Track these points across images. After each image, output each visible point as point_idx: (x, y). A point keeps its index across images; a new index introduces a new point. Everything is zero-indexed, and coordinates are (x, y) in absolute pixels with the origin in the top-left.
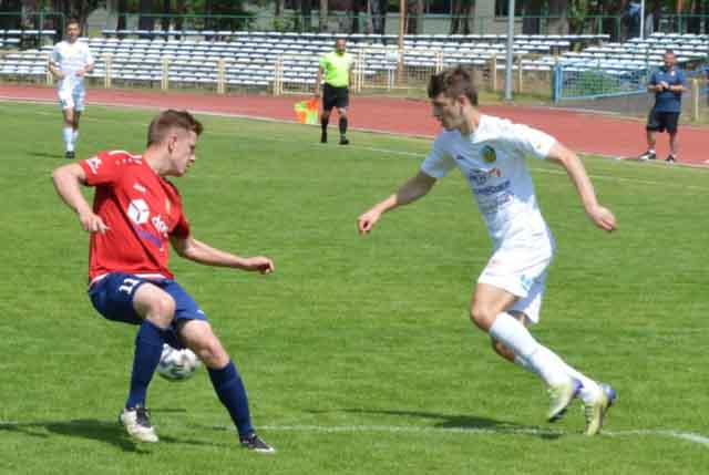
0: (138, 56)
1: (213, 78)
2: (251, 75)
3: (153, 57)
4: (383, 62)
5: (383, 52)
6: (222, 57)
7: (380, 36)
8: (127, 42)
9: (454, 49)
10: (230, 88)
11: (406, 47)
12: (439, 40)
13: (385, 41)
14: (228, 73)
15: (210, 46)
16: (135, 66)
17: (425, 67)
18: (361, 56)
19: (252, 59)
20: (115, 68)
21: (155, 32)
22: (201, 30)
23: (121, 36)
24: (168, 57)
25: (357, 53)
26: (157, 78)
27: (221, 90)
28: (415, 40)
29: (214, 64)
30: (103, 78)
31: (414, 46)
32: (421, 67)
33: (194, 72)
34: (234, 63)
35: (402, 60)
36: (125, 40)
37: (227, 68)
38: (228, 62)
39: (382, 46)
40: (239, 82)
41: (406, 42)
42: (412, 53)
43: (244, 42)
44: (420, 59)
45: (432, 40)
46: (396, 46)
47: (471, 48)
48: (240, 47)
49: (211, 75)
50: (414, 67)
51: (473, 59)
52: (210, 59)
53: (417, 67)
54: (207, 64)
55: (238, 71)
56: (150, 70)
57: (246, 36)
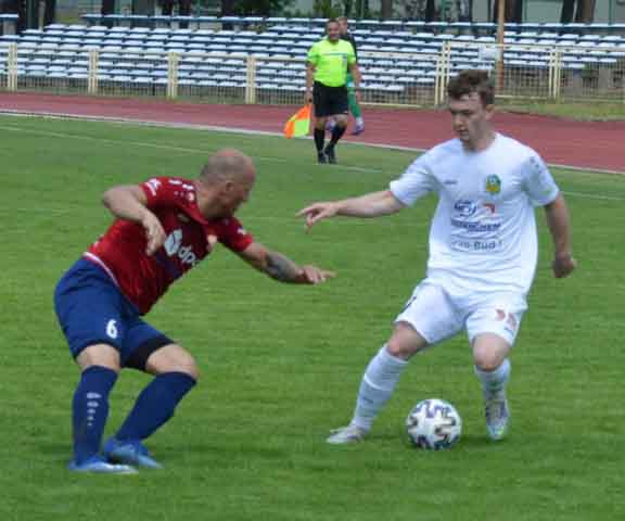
0: (133, 51)
1: (239, 82)
2: (291, 77)
3: (154, 52)
4: (474, 60)
5: (473, 46)
6: (251, 52)
7: (468, 24)
8: (119, 31)
9: (573, 43)
10: (262, 94)
11: (506, 40)
12: (552, 30)
13: (476, 32)
14: (259, 75)
15: (232, 37)
16: (129, 65)
17: (533, 68)
18: (444, 52)
19: (292, 55)
20: (102, 67)
21: (156, 17)
22: (219, 15)
23: (109, 23)
24: (175, 52)
25: (439, 48)
26: (160, 81)
27: (250, 98)
28: (519, 30)
29: (241, 62)
30: (85, 80)
31: (518, 39)
32: (528, 68)
33: (212, 73)
34: (267, 61)
35: (503, 58)
36: (115, 29)
37: (259, 68)
38: (259, 60)
39: (472, 38)
40: (276, 87)
41: (507, 33)
42: (513, 48)
43: (281, 32)
44: (526, 57)
45: (541, 30)
46: (492, 39)
47: (597, 42)
48: (275, 39)
49: (236, 77)
50: (518, 68)
51: (599, 57)
52: (234, 54)
53: (523, 68)
54: (229, 62)
55: (273, 72)
56: (150, 70)
57: (282, 23)
